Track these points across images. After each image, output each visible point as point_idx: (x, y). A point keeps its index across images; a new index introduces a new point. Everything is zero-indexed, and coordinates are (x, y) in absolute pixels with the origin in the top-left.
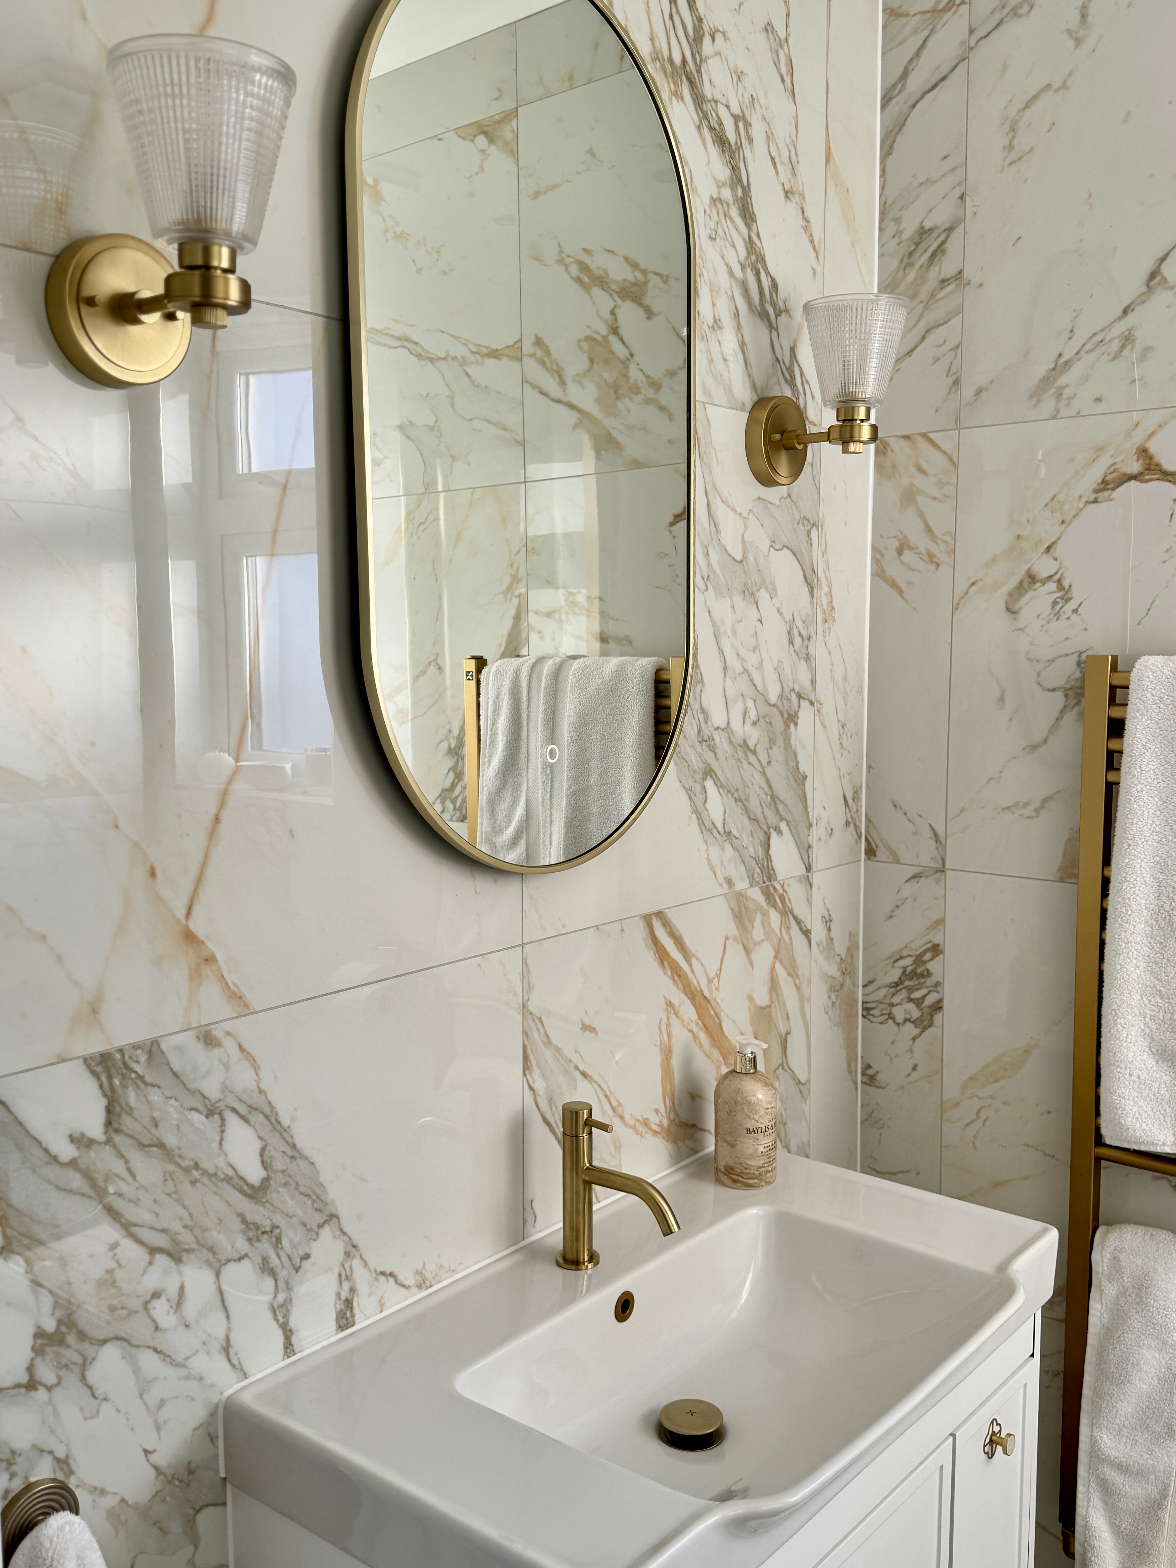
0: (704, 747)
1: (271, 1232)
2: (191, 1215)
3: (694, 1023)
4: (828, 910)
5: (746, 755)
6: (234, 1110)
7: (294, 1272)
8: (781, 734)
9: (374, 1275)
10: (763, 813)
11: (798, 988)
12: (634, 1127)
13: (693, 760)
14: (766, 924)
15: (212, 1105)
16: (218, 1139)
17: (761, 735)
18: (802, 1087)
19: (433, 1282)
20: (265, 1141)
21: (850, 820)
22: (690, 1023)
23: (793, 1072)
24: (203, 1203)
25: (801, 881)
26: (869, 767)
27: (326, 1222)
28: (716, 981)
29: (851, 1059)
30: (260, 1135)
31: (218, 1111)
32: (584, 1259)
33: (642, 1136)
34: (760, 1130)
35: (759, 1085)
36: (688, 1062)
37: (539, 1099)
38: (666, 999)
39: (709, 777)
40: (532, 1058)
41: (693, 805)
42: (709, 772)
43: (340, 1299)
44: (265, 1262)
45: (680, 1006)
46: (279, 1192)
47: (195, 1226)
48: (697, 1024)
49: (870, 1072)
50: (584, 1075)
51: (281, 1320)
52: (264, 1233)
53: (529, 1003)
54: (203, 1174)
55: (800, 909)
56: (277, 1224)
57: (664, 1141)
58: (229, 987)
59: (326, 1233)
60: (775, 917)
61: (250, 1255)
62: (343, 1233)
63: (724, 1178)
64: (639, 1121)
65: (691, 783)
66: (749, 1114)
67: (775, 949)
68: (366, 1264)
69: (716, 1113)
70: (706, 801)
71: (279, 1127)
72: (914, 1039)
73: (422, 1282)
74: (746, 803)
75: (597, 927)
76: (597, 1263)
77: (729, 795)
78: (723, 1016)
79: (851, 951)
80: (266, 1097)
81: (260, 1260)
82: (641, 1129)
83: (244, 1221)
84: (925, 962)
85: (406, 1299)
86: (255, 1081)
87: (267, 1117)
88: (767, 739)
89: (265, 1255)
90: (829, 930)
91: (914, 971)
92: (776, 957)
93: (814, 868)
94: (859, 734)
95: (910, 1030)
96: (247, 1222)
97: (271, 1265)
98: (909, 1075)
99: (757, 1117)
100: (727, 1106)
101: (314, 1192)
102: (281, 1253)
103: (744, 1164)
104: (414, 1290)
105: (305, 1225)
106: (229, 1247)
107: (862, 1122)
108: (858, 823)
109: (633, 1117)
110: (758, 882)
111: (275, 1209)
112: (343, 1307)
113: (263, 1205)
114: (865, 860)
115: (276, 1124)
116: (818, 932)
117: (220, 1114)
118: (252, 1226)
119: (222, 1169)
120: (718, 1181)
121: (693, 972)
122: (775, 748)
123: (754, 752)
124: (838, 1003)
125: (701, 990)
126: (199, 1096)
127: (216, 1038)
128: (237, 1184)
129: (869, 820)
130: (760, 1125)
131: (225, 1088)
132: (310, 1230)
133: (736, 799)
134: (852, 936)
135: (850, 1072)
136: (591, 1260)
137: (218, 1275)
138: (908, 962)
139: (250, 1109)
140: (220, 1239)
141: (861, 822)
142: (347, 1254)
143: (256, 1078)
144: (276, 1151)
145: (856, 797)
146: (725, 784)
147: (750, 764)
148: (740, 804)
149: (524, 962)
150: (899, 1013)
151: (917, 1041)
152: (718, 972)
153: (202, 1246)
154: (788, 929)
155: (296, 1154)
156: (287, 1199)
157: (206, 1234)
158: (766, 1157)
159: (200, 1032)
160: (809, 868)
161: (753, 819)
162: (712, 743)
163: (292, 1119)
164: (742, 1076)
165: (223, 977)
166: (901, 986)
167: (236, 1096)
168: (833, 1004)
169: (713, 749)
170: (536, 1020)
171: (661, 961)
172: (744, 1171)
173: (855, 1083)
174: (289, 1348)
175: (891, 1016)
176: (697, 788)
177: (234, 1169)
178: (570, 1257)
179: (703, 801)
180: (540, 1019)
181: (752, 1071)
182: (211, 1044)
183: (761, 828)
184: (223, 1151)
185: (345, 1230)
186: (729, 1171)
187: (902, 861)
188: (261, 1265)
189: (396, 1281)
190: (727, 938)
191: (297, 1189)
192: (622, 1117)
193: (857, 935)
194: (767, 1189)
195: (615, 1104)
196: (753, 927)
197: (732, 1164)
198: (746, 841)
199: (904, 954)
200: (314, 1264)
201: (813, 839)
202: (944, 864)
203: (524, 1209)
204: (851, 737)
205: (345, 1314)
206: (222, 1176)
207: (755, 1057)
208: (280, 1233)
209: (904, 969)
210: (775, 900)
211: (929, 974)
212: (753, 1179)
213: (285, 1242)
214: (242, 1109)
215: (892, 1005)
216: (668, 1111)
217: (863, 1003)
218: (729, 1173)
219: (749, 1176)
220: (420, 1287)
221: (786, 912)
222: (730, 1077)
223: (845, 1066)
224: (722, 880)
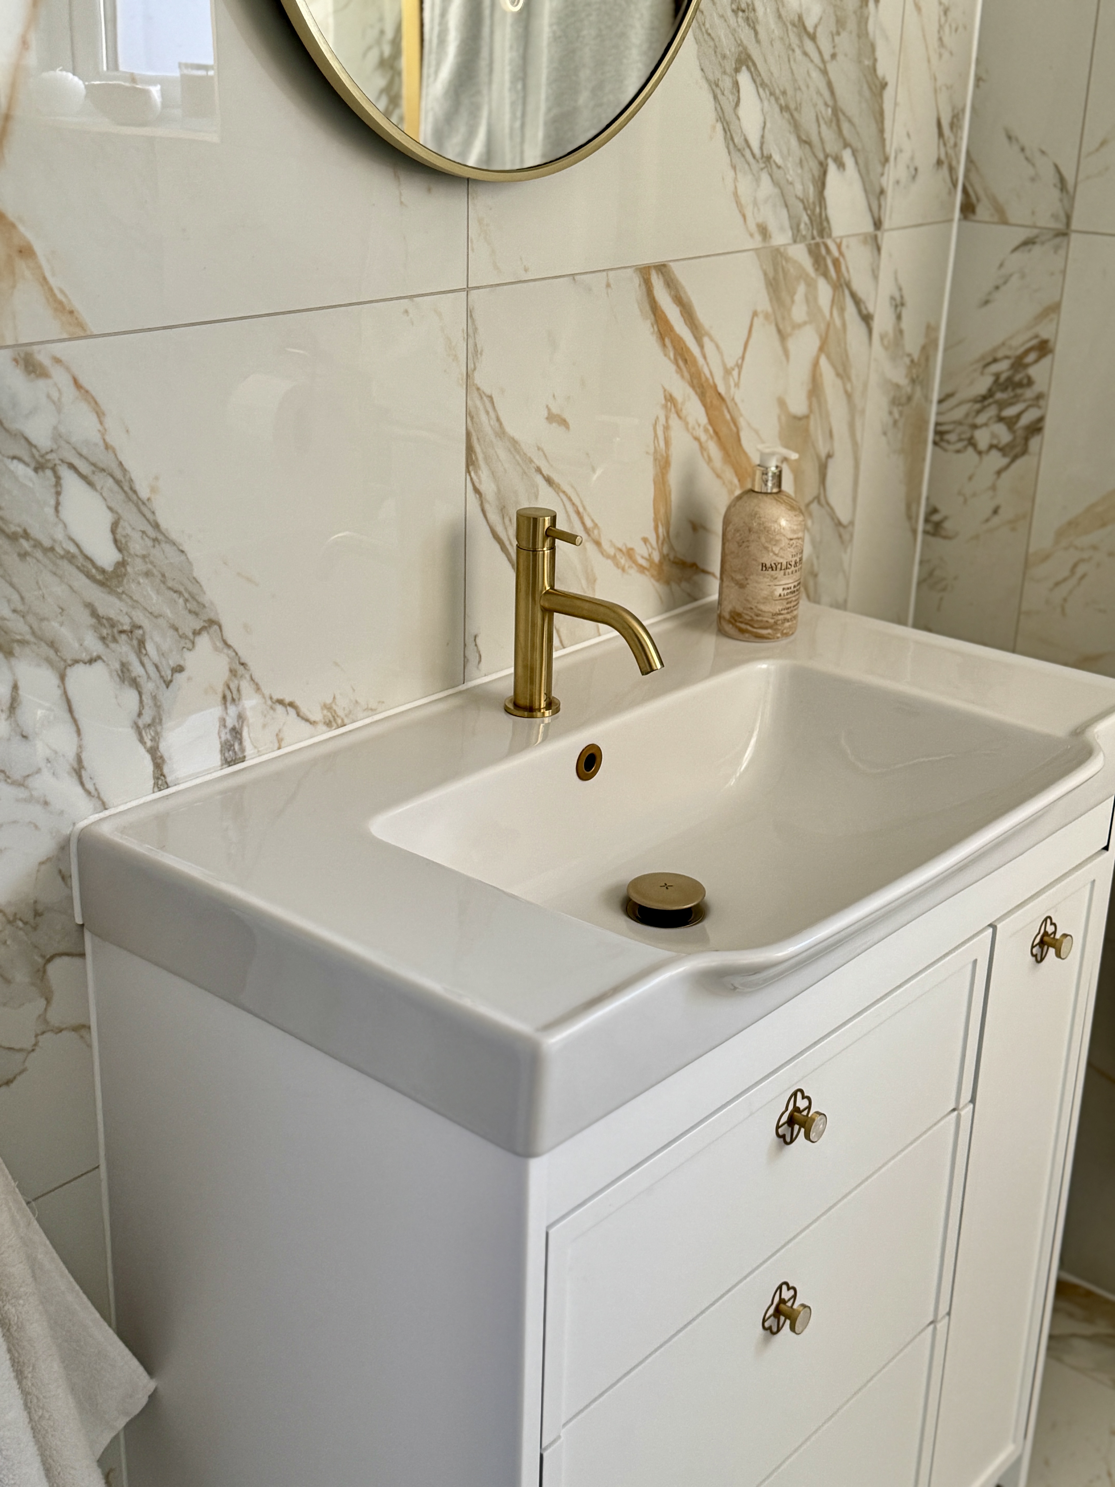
0: (740, 20)
1: (131, 632)
2: (22, 598)
3: (702, 428)
4: (900, 289)
5: (801, 41)
6: (72, 466)
7: (165, 687)
8: (855, 12)
9: (269, 702)
10: (819, 133)
11: (849, 396)
12: (613, 558)
13: (723, 37)
14: (811, 299)
15: (42, 456)
16: (53, 502)
17: (824, 11)
18: (841, 530)
19: (346, 721)
20: (117, 513)
21: (943, 157)
22: (697, 427)
23: (832, 509)
24: (37, 583)
25: (865, 242)
26: (978, 79)
27: (203, 628)
28: (735, 373)
29: (911, 502)
30: (110, 505)
31: (50, 465)
32: (540, 705)
33: (623, 570)
34: (779, 566)
35: (783, 508)
36: (690, 481)
37: (487, 507)
38: (665, 391)
39: (744, 68)
40: (478, 448)
41: (719, 109)
42: (744, 60)
43: (225, 726)
44: (125, 670)
45: (683, 403)
46: (139, 583)
47: (28, 612)
48: (706, 430)
49: (936, 518)
50: (549, 481)
51: (149, 744)
52: (121, 632)
53: (476, 374)
54: (35, 546)
55: (861, 283)
56: (139, 623)
57: (653, 580)
58: (53, 295)
59: (204, 642)
60: (824, 291)
61: (104, 658)
62: (229, 646)
63: (728, 628)
64: (620, 550)
65: (718, 75)
66: (767, 545)
67: (821, 337)
68: (258, 689)
69: (723, 544)
70: (737, 104)
71: (134, 497)
72: (999, 473)
73: (332, 719)
74: (796, 114)
75: (573, 275)
76: (557, 711)
77: (772, 99)
78: (742, 423)
79: (928, 349)
80: (116, 455)
81: (117, 666)
82: (623, 561)
83: (94, 614)
84: (1027, 366)
85: (311, 737)
86: (99, 431)
87: (118, 482)
88: (833, 20)
89: (124, 660)
90: (899, 317)
91: (1009, 379)
92: (821, 349)
93: (886, 225)
94: (967, 28)
95: (996, 460)
96: (98, 615)
97: (133, 675)
98: (987, 520)
99: (776, 549)
100: (738, 534)
101: (186, 589)
102: (146, 660)
103: (755, 610)
104: (322, 727)
105: (177, 630)
106: (76, 645)
107: (919, 584)
108: (954, 163)
109: (612, 544)
110: (804, 237)
111: (135, 604)
112: (229, 737)
113: (119, 596)
114: (960, 220)
115: (130, 493)
116: (883, 321)
117: (54, 470)
118: (105, 621)
119: (61, 543)
120: (721, 632)
121: (705, 357)
122: (844, 34)
123: (813, 38)
124: (901, 424)
125: (714, 382)
126: (23, 441)
127: (41, 365)
128: (83, 566)
129: (970, 160)
130: (781, 560)
131: (57, 436)
132: (183, 636)
133: (782, 109)
134: (931, 330)
135: (909, 517)
136: (549, 706)
137: (62, 677)
138: (1003, 366)
139: (93, 468)
140: (65, 634)
141: (958, 162)
142: (233, 672)
143: (99, 426)
144: (133, 529)
145: (955, 123)
146: (766, 81)
147: (805, 54)
148: (787, 115)
149: (469, 313)
150: (983, 438)
151: (1004, 475)
152: (740, 361)
153: (40, 639)
154: (842, 310)
155: (160, 537)
156: (151, 593)
157: (45, 624)
158: (785, 602)
159: (19, 354)
160: (878, 224)
161: (805, 142)
162: (752, 15)
163: (153, 490)
164: (760, 496)
165: (45, 279)
166: (990, 400)
167: (75, 449)
168: (895, 422)
169: (752, 24)
170: (485, 398)
171: (662, 337)
172: (756, 618)
173: (914, 532)
174: (160, 780)
175: (972, 442)
176: (727, 83)
177: (77, 546)
178: (522, 702)
179: (733, 104)
180: (491, 398)
181: (775, 490)
182: (34, 371)
183: (815, 156)
184: (60, 520)
185: (230, 642)
186: (735, 618)
187: (1012, 220)
188: (120, 672)
189: (298, 715)
190: (755, 314)
191: (164, 582)
192: (598, 543)
193: (937, 329)
194: (784, 642)
195: (589, 524)
196: (793, 301)
197: (739, 609)
198: (792, 172)
199: (1000, 354)
200: (189, 679)
201: (888, 182)
202: (1068, 224)
203: (465, 645)
204: (956, 30)
205: (232, 745)
206: (62, 553)
207: (780, 472)
208: (143, 635)
209: (997, 376)
210: (826, 266)
211: (1030, 382)
212: (766, 628)
213: (150, 647)
214: (84, 467)
215: (975, 427)
216: (660, 542)
217: (937, 424)
218: (736, 621)
219: (762, 624)
220: (329, 724)
221: (841, 285)
222: (745, 498)
223: (902, 507)
224: (753, 227)
